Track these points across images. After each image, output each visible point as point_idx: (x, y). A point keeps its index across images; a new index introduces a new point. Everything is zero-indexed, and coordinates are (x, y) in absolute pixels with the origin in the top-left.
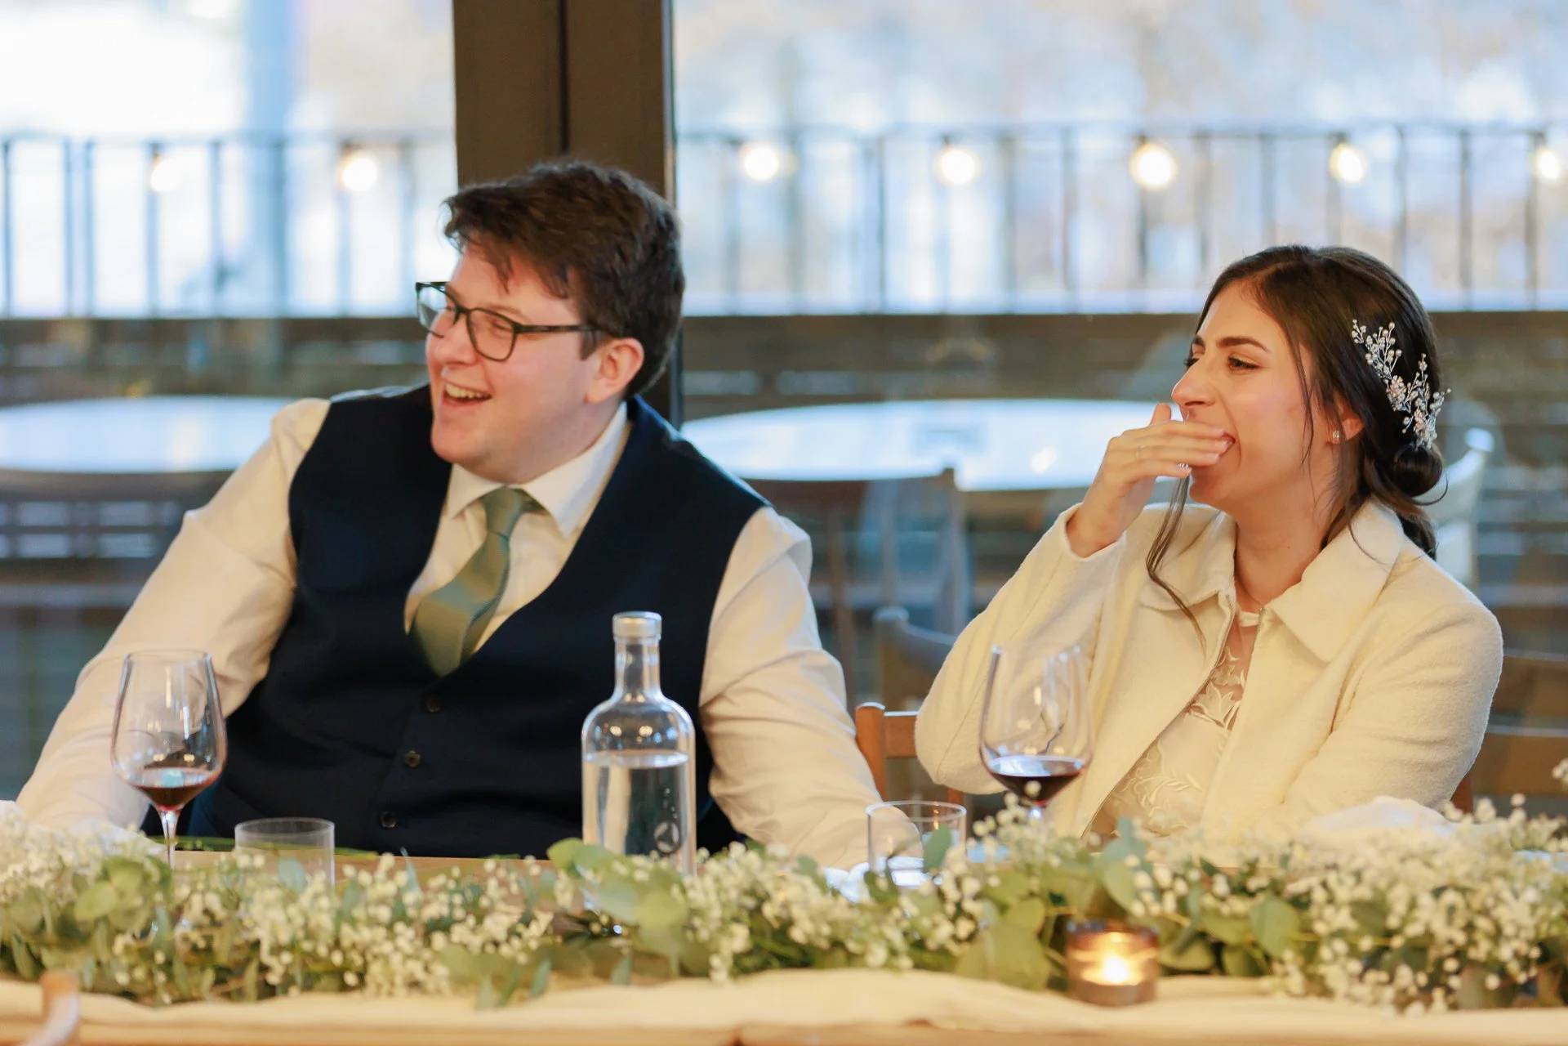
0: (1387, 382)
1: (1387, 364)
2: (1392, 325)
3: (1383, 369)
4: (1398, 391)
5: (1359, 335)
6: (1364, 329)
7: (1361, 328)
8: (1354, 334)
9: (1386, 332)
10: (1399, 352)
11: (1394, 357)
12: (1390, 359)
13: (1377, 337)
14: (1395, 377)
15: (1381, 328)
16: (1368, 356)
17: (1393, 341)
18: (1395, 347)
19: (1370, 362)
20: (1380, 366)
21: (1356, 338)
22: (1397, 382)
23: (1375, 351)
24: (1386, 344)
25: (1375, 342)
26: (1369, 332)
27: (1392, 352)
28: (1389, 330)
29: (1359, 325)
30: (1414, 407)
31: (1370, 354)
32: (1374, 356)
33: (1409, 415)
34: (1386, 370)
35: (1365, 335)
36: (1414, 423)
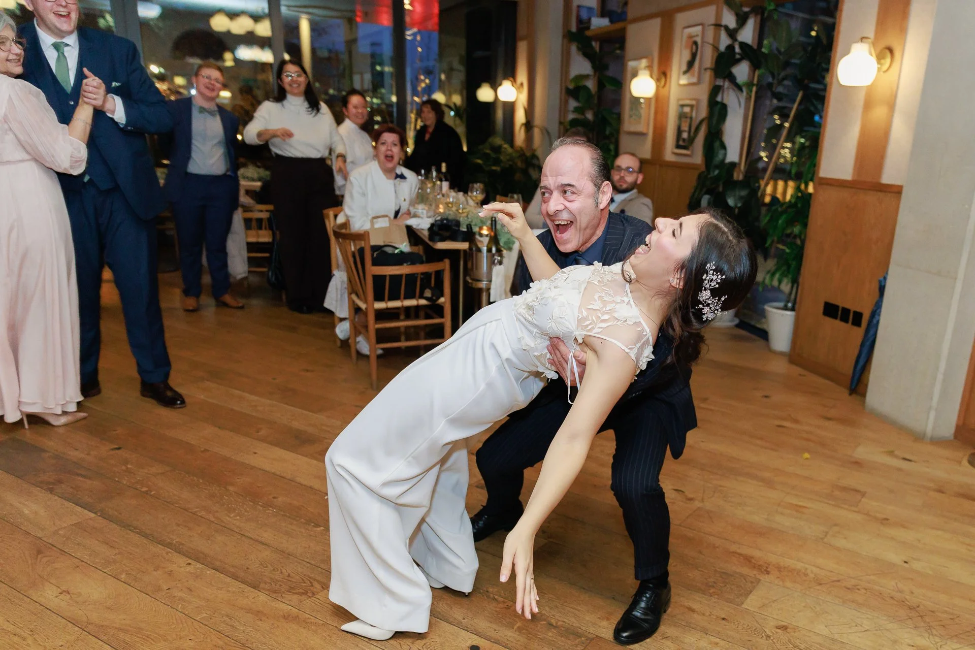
0: (703, 289)
1: (710, 285)
3: (707, 284)
4: (705, 295)
5: (710, 267)
6: (714, 268)
8: (708, 265)
9: (720, 276)
10: (718, 286)
11: (715, 285)
12: (713, 284)
15: (719, 274)
16: (705, 275)
17: (719, 281)
18: (717, 283)
19: (704, 277)
22: (708, 293)
25: (713, 274)
26: (714, 270)
27: (715, 283)
28: (722, 276)
29: (714, 265)
30: (708, 305)
31: (707, 276)
32: (708, 278)
33: (704, 306)
34: (708, 286)
35: (712, 269)
36: (703, 309)
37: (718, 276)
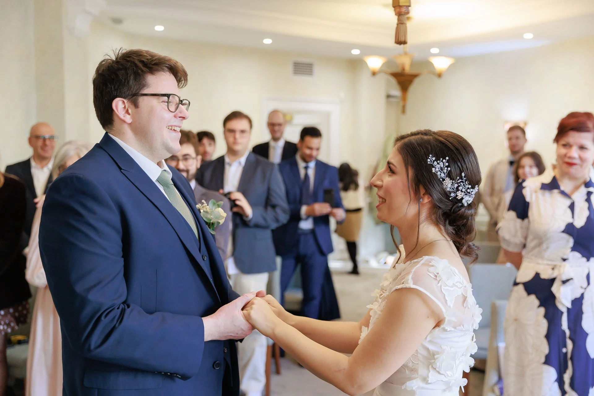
2: (447, 158)
7: (433, 158)
13: (440, 162)
14: (447, 178)
20: (439, 173)
21: (429, 162)
23: (438, 167)
24: (444, 165)
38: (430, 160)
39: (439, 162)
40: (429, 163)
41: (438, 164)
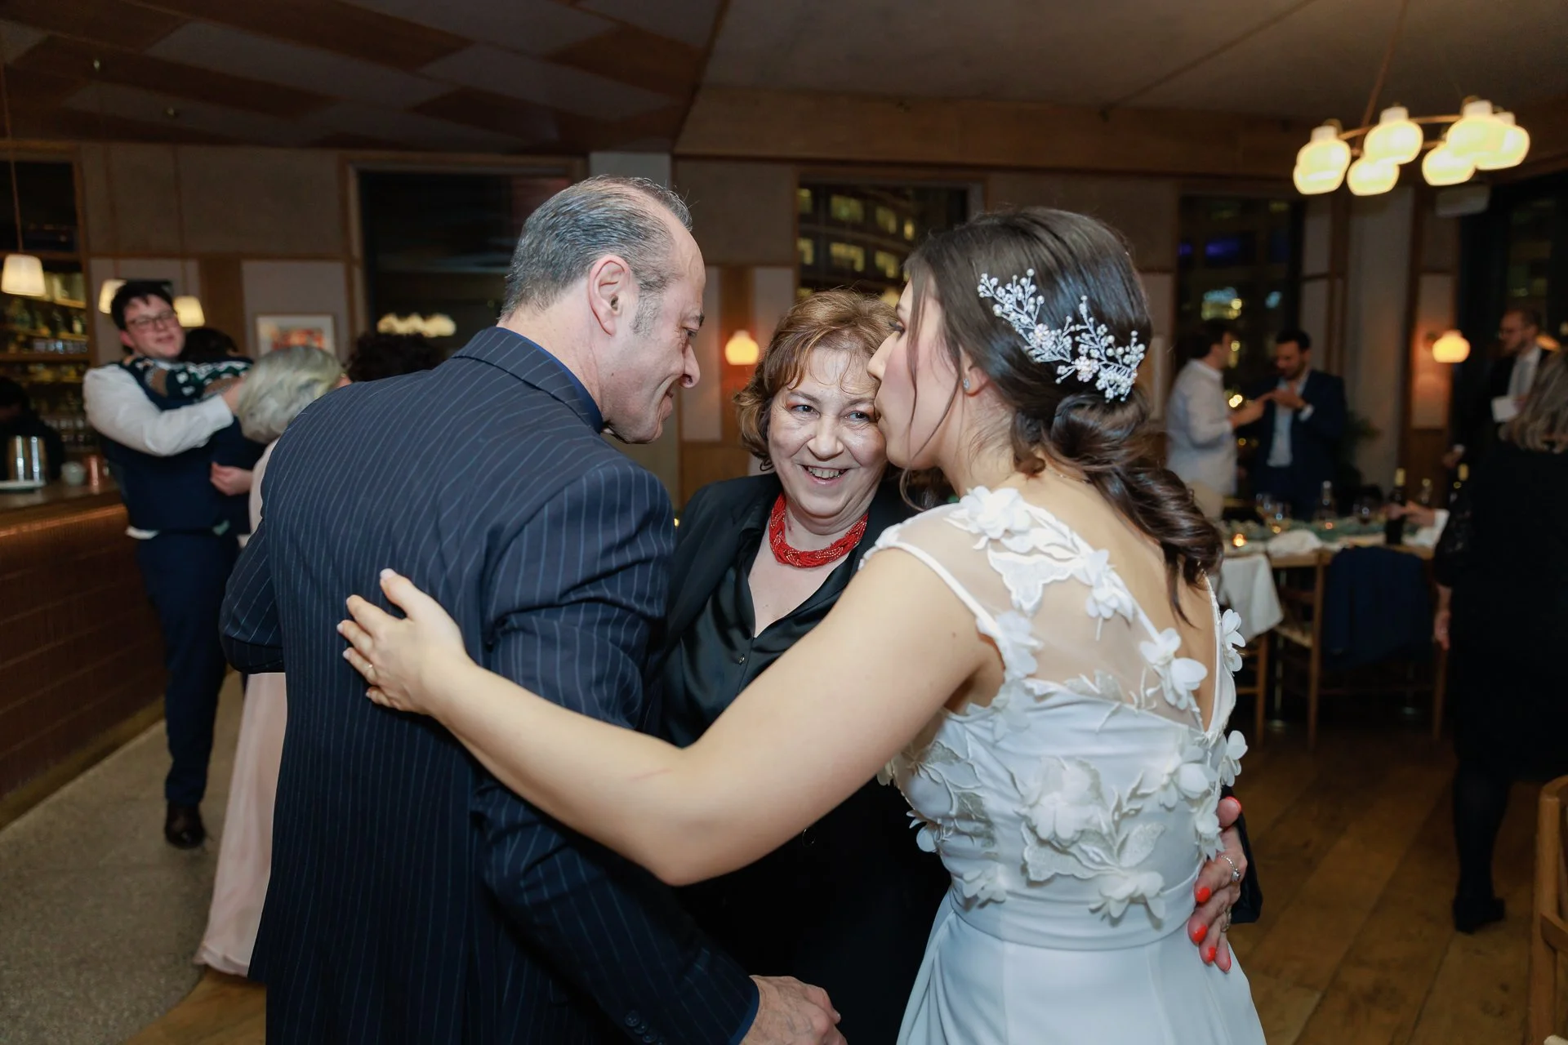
0: (1025, 334)
1: (1028, 313)
2: (1031, 272)
3: (1020, 320)
4: (1043, 342)
6: (995, 281)
7: (991, 281)
8: (981, 288)
9: (1024, 281)
10: (1041, 299)
11: (1035, 304)
12: (1031, 308)
13: (1012, 287)
14: (1040, 326)
15: (1015, 278)
16: (997, 309)
17: (1033, 288)
18: (1035, 295)
19: (1000, 314)
20: (1013, 315)
21: (983, 292)
22: (1042, 331)
23: (1009, 302)
24: (1024, 293)
26: (1002, 284)
27: (1032, 300)
28: (1027, 277)
29: (989, 279)
30: (1075, 354)
31: (1003, 305)
32: (1008, 307)
33: (1068, 364)
34: (1025, 319)
35: (995, 288)
36: (1076, 372)
37: (1018, 283)
38: (984, 287)
39: (1009, 287)
40: (982, 295)
41: (1008, 292)
